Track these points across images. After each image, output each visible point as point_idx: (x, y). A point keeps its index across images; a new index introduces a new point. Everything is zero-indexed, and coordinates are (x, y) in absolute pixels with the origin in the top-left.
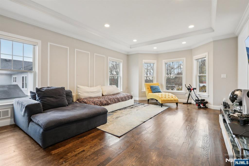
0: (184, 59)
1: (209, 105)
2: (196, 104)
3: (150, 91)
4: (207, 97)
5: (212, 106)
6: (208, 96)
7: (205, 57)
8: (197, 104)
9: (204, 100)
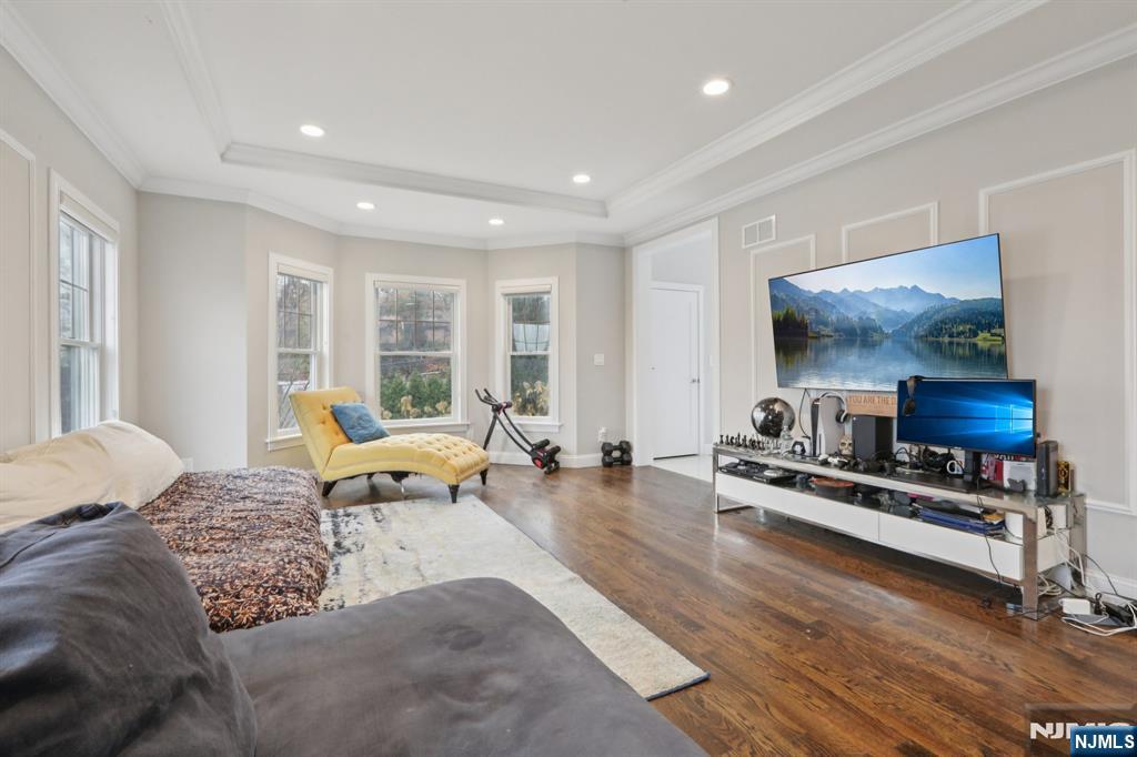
0: (462, 282)
1: (565, 457)
2: (534, 460)
3: (337, 434)
4: (557, 430)
5: (575, 457)
6: (560, 427)
7: (548, 292)
8: (537, 461)
9: (547, 442)
